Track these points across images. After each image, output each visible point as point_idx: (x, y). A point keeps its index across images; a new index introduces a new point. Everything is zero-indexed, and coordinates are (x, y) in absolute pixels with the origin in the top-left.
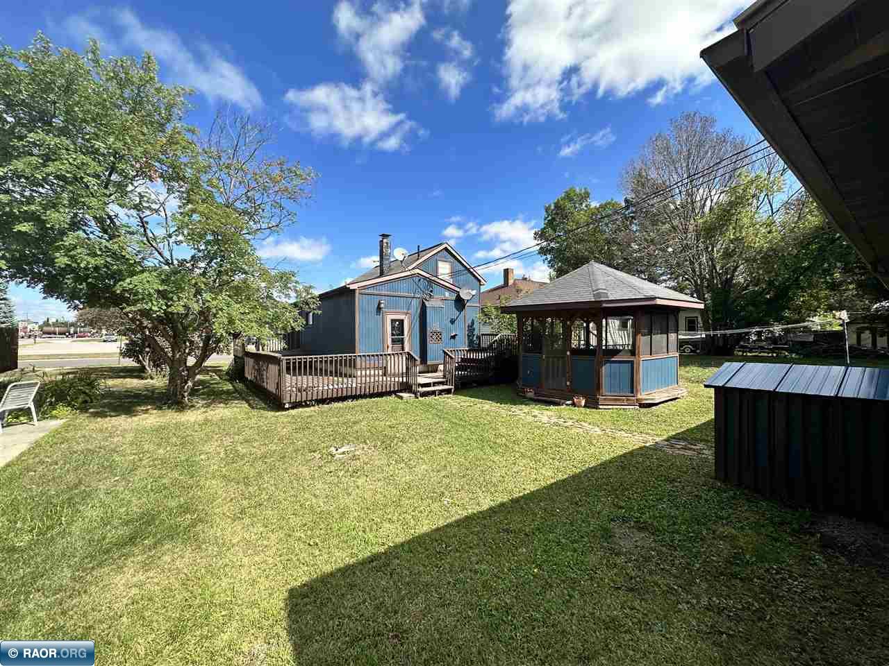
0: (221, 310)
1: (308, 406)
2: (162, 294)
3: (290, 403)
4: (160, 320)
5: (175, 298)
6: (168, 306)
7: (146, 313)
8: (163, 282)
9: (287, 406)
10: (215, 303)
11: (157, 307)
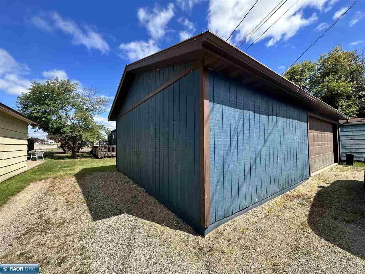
0: (84, 135)
1: (105, 158)
2: (71, 132)
3: (100, 157)
4: (70, 137)
5: (74, 133)
6: (72, 135)
7: (67, 136)
8: (71, 129)
9: (99, 158)
10: (82, 133)
11: (70, 135)
